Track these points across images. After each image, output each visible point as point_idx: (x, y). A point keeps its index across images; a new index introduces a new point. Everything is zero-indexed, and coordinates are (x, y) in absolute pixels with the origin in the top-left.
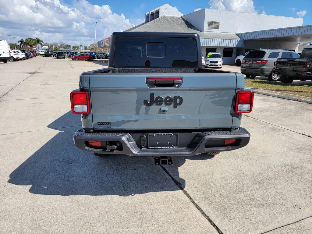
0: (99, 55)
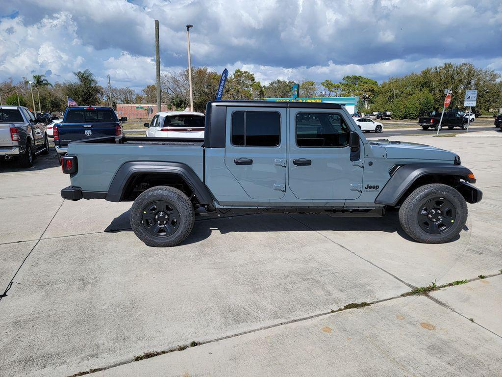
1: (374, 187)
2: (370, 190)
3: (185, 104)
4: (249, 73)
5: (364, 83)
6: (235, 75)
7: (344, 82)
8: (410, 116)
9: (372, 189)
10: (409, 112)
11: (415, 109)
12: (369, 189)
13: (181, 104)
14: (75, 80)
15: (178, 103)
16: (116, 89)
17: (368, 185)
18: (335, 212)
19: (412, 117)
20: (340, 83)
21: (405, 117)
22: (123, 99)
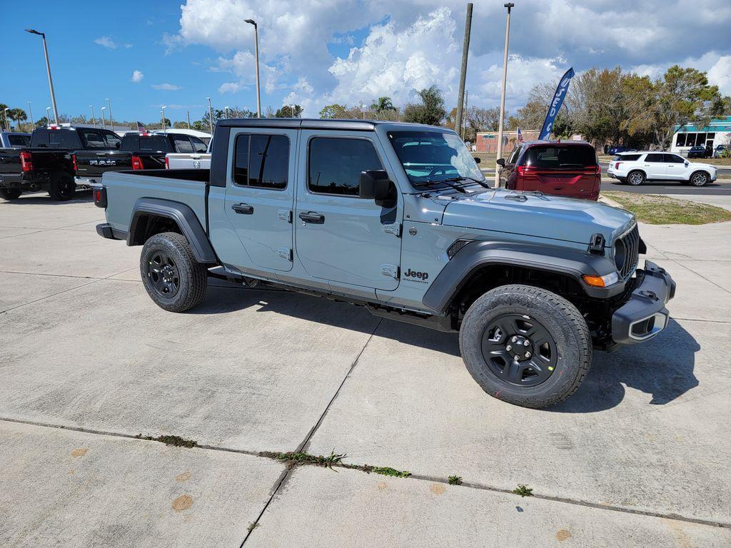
1: (419, 275)
2: (413, 278)
3: (569, 129)
4: (697, 71)
6: (666, 76)
9: (416, 278)
12: (411, 277)
13: (563, 129)
14: (418, 101)
15: (559, 129)
16: (483, 111)
17: (409, 270)
18: (376, 308)
22: (490, 125)
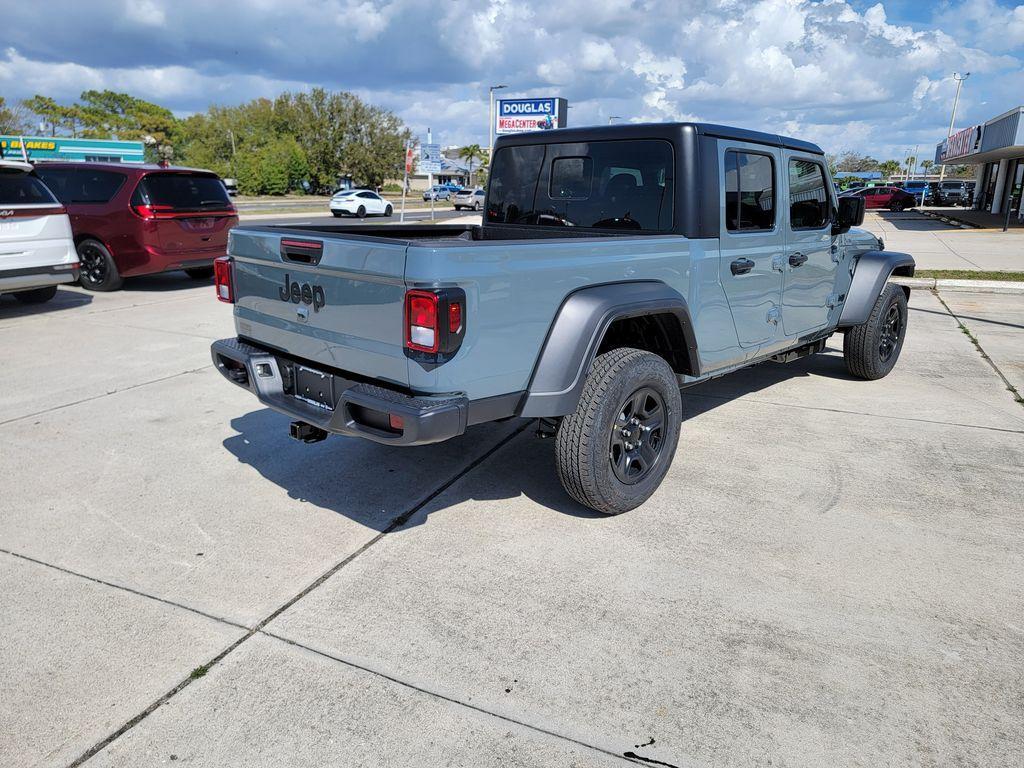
0: (947, 193)
1: (842, 297)
5: (141, 110)
7: (86, 104)
8: (272, 189)
10: (269, 180)
11: (280, 176)
12: (839, 303)
19: (277, 190)
20: (77, 106)
21: (263, 192)
